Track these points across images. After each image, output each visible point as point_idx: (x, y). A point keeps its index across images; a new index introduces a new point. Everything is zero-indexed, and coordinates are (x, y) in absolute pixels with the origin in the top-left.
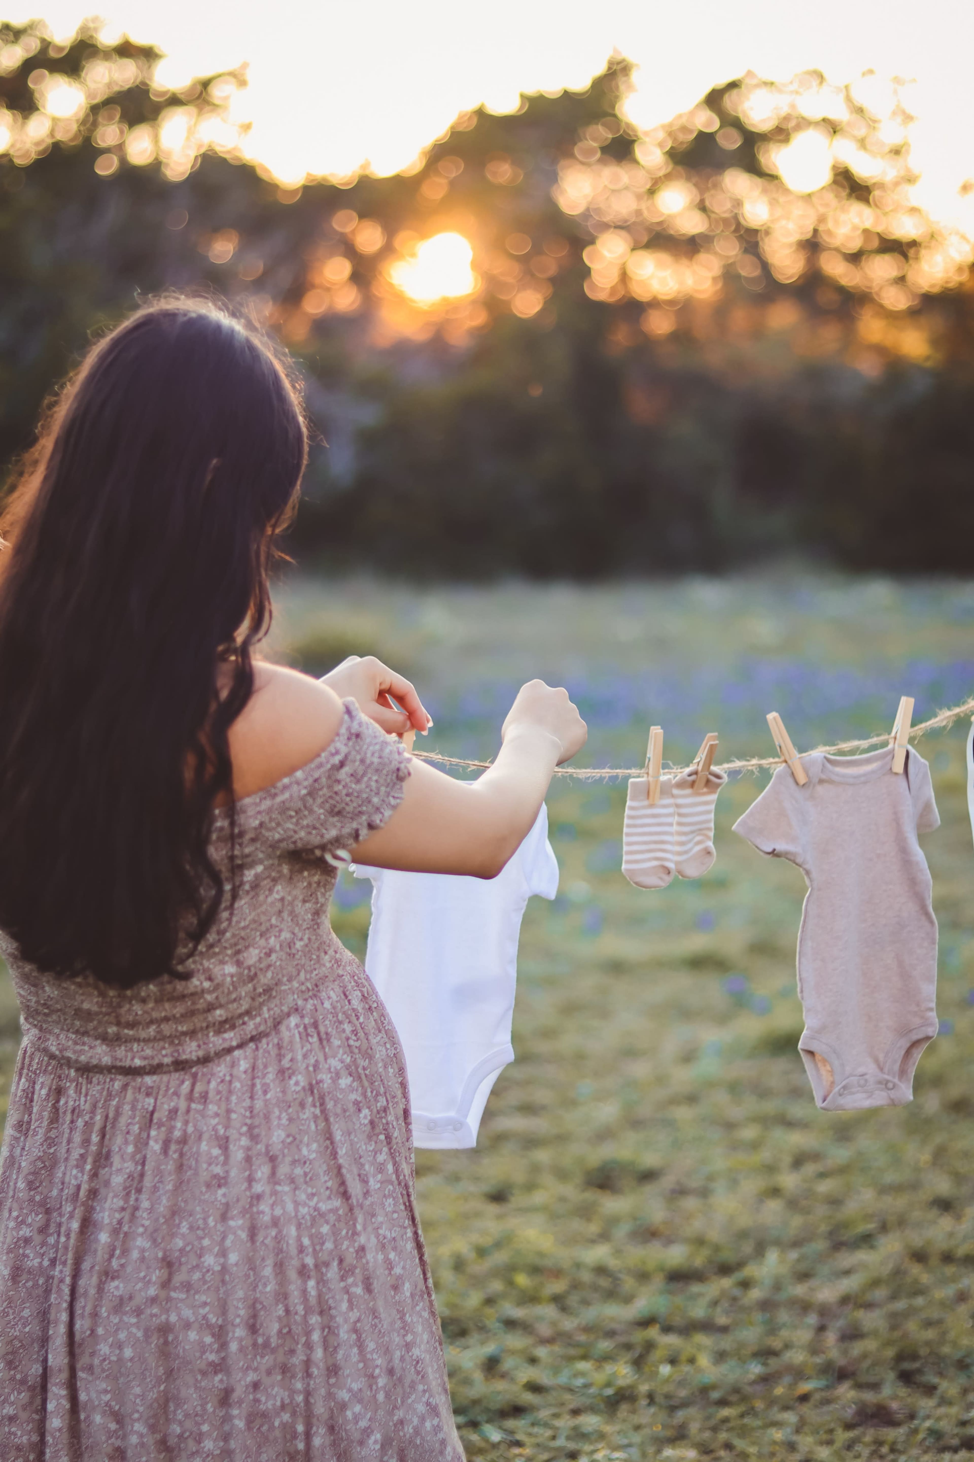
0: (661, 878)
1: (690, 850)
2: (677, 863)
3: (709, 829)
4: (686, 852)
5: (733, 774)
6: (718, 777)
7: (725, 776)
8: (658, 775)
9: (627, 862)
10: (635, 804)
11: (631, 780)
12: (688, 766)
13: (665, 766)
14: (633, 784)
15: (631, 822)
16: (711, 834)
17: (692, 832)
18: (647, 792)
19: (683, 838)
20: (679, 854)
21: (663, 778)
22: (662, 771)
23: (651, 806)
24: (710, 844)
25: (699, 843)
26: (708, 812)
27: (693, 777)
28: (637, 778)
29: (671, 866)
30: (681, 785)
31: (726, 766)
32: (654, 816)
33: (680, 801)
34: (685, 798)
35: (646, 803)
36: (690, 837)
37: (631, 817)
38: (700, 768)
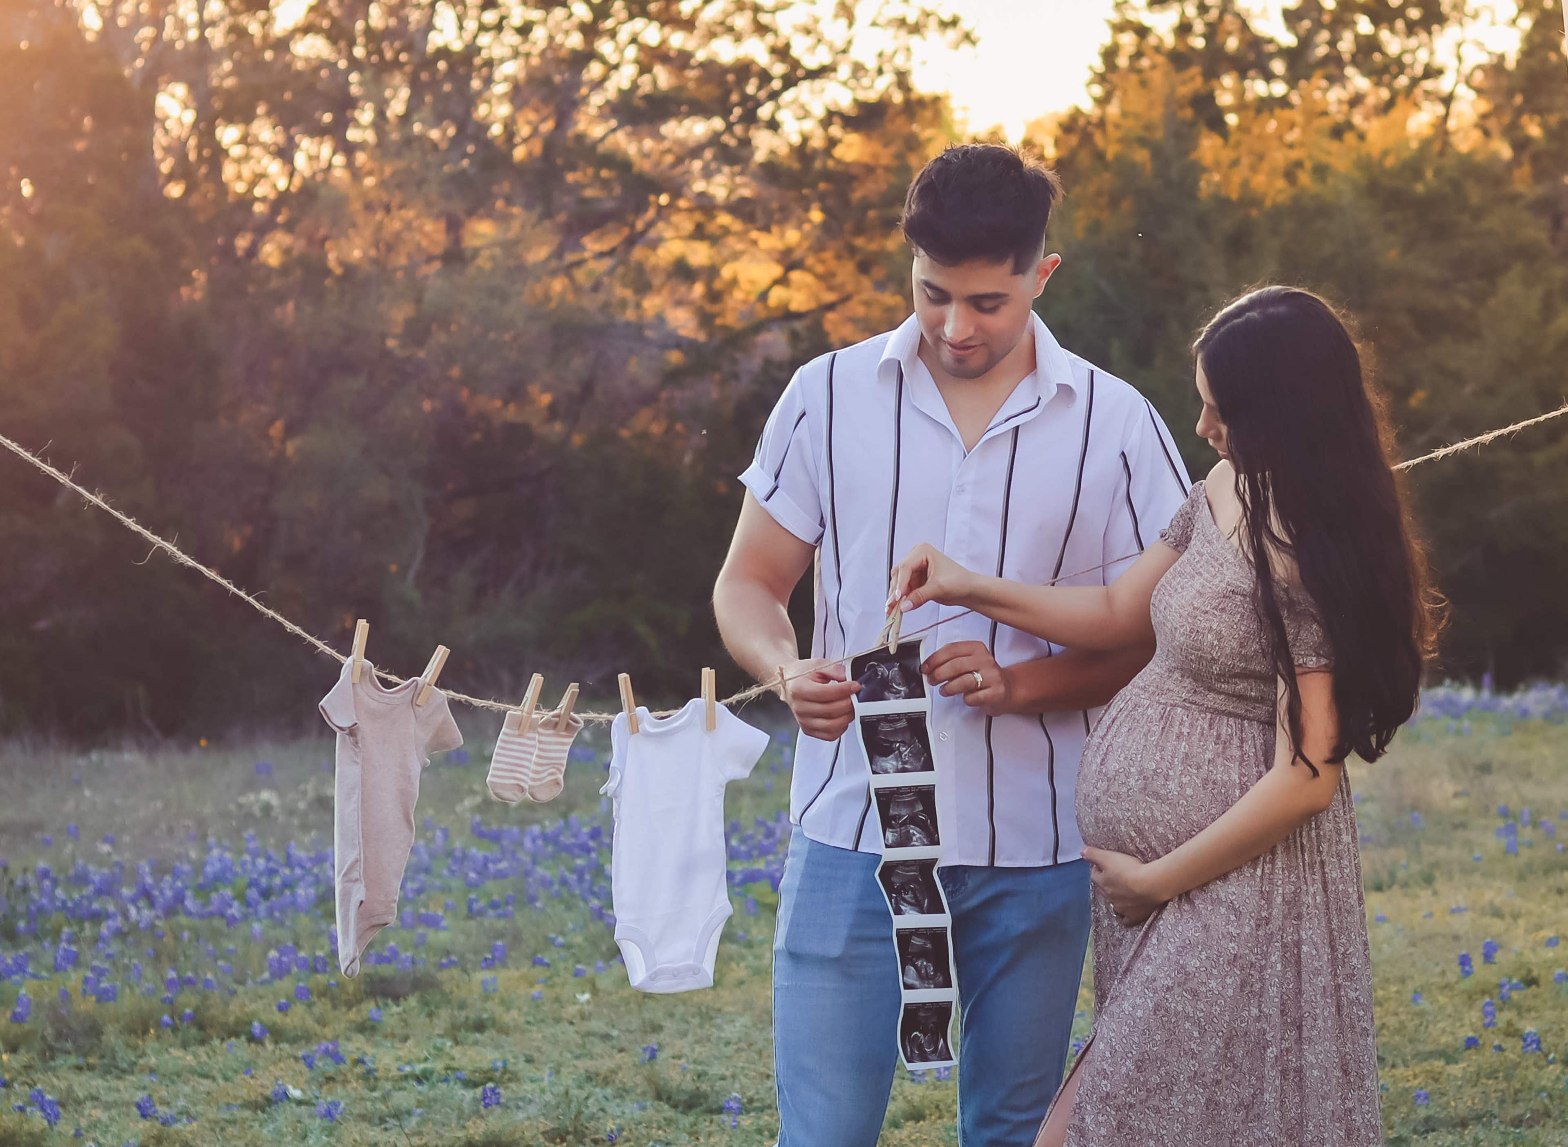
0: (515, 794)
1: (544, 778)
2: (530, 787)
3: (562, 765)
4: (539, 780)
5: (588, 722)
6: (576, 721)
7: (582, 722)
8: (530, 713)
9: (493, 776)
10: (508, 731)
11: (508, 712)
12: (553, 710)
13: (537, 708)
14: (510, 714)
15: (503, 745)
16: (563, 769)
17: (547, 765)
18: (519, 724)
19: (539, 769)
20: (533, 780)
21: (534, 716)
22: (534, 711)
23: (520, 736)
24: (561, 777)
25: (552, 774)
26: (564, 751)
27: (556, 719)
28: (513, 711)
29: (526, 786)
30: (546, 725)
31: (582, 715)
32: (520, 744)
33: (543, 738)
34: (548, 737)
35: (517, 733)
36: (545, 768)
37: (504, 741)
38: (562, 712)
